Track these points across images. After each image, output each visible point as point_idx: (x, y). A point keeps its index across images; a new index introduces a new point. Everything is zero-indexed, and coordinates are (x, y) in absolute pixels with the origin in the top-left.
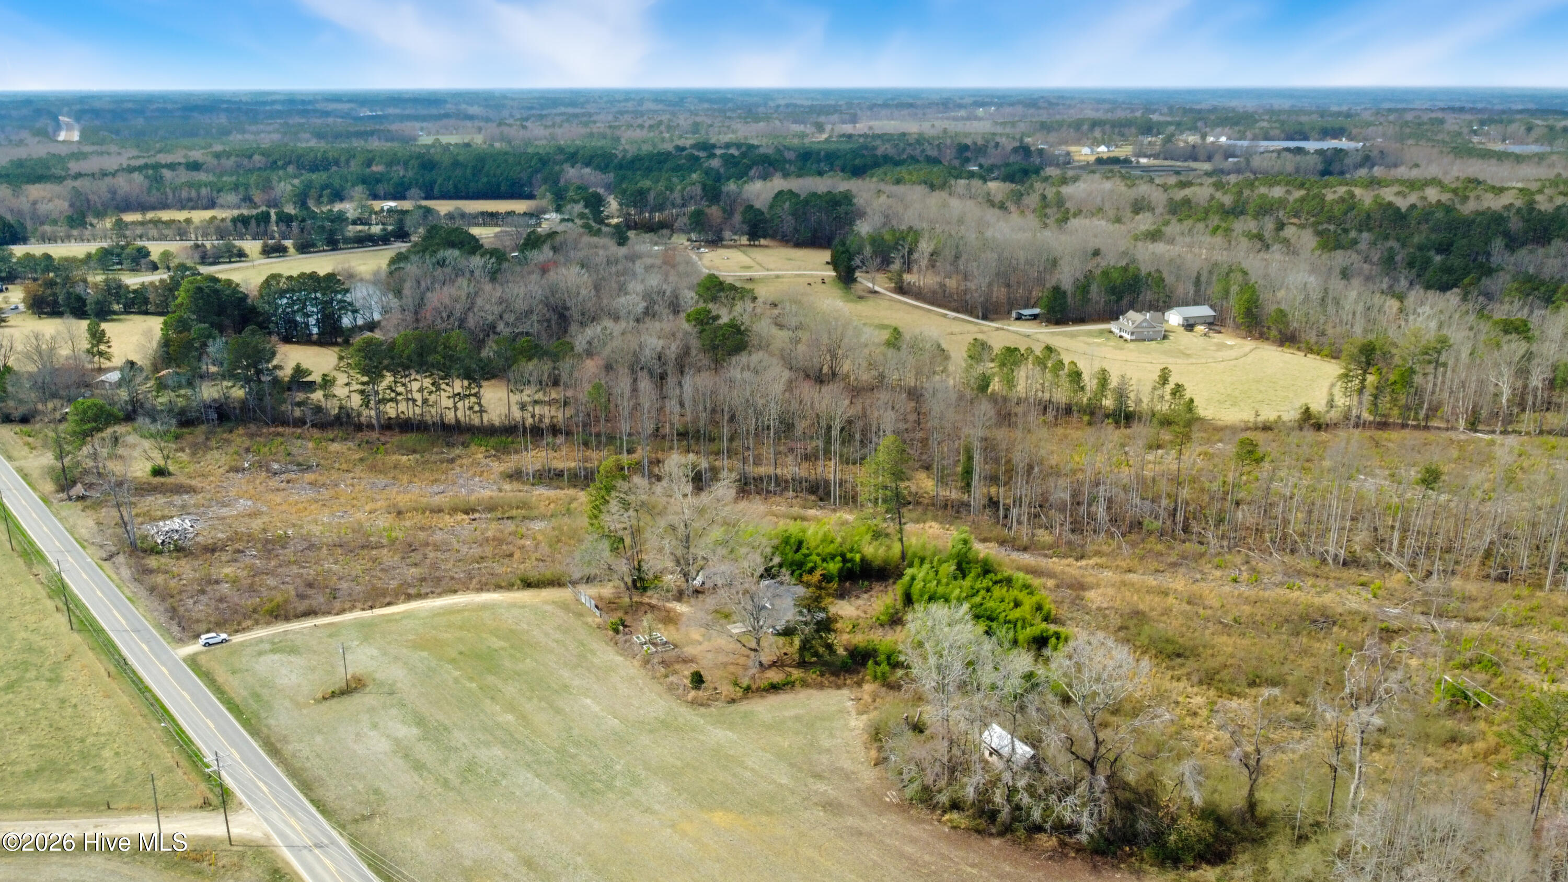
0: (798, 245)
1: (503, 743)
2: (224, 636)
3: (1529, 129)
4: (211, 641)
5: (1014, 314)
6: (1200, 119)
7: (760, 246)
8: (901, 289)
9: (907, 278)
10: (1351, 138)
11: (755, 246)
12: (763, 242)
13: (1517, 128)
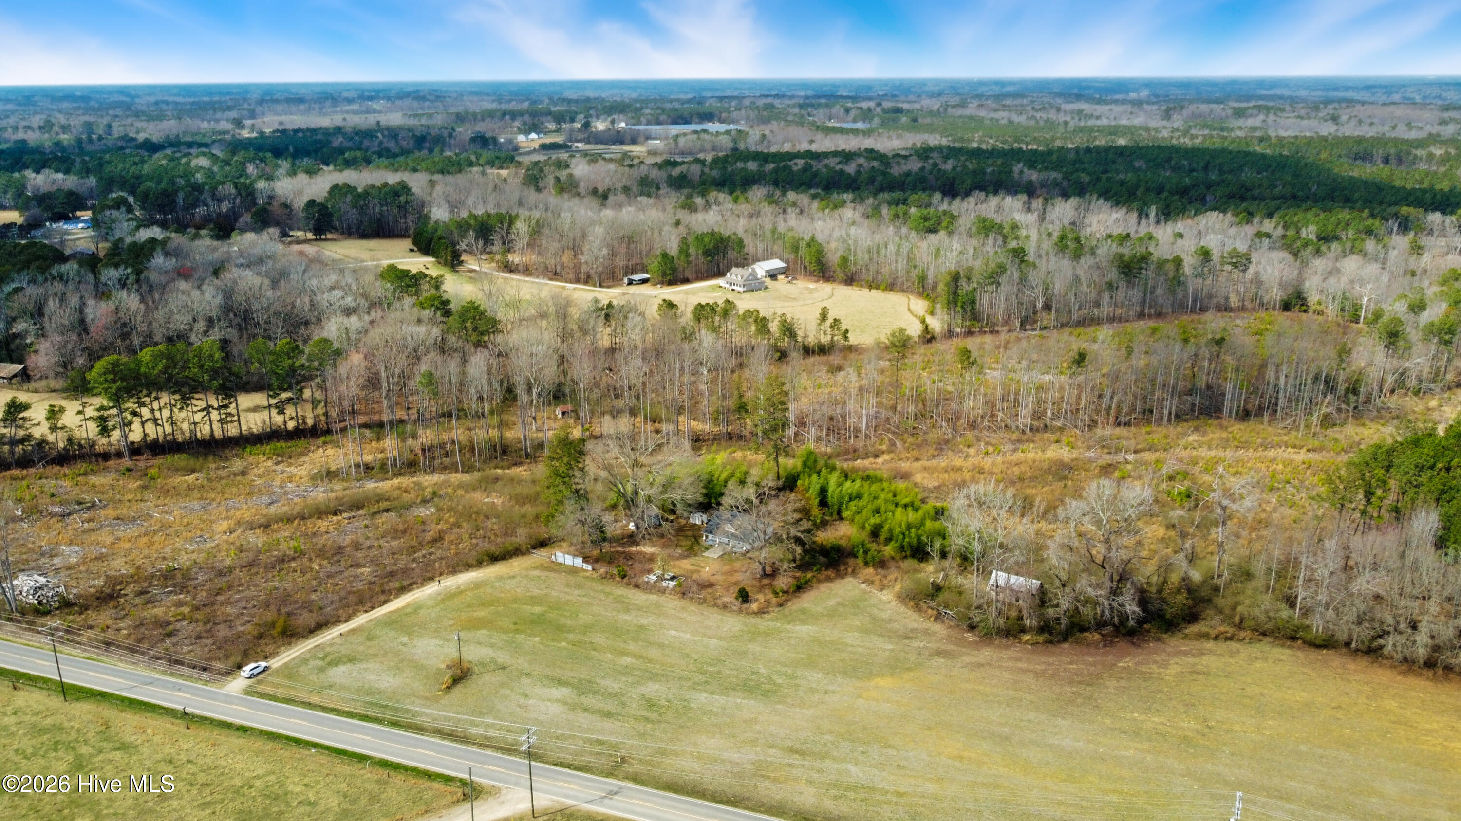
0: (364, 236)
1: (651, 679)
2: (263, 664)
3: (847, 111)
4: (255, 671)
5: (626, 280)
6: (591, 108)
7: (326, 240)
8: (509, 268)
9: (511, 257)
10: (722, 121)
11: (321, 240)
12: (329, 236)
13: (837, 110)
